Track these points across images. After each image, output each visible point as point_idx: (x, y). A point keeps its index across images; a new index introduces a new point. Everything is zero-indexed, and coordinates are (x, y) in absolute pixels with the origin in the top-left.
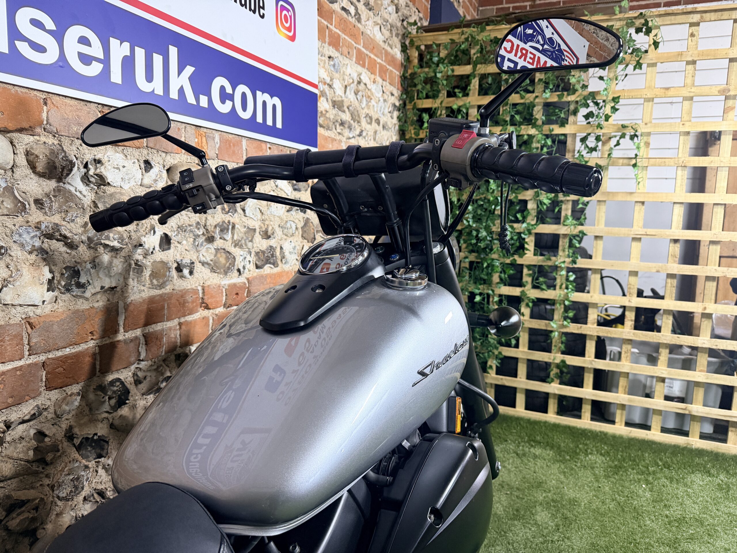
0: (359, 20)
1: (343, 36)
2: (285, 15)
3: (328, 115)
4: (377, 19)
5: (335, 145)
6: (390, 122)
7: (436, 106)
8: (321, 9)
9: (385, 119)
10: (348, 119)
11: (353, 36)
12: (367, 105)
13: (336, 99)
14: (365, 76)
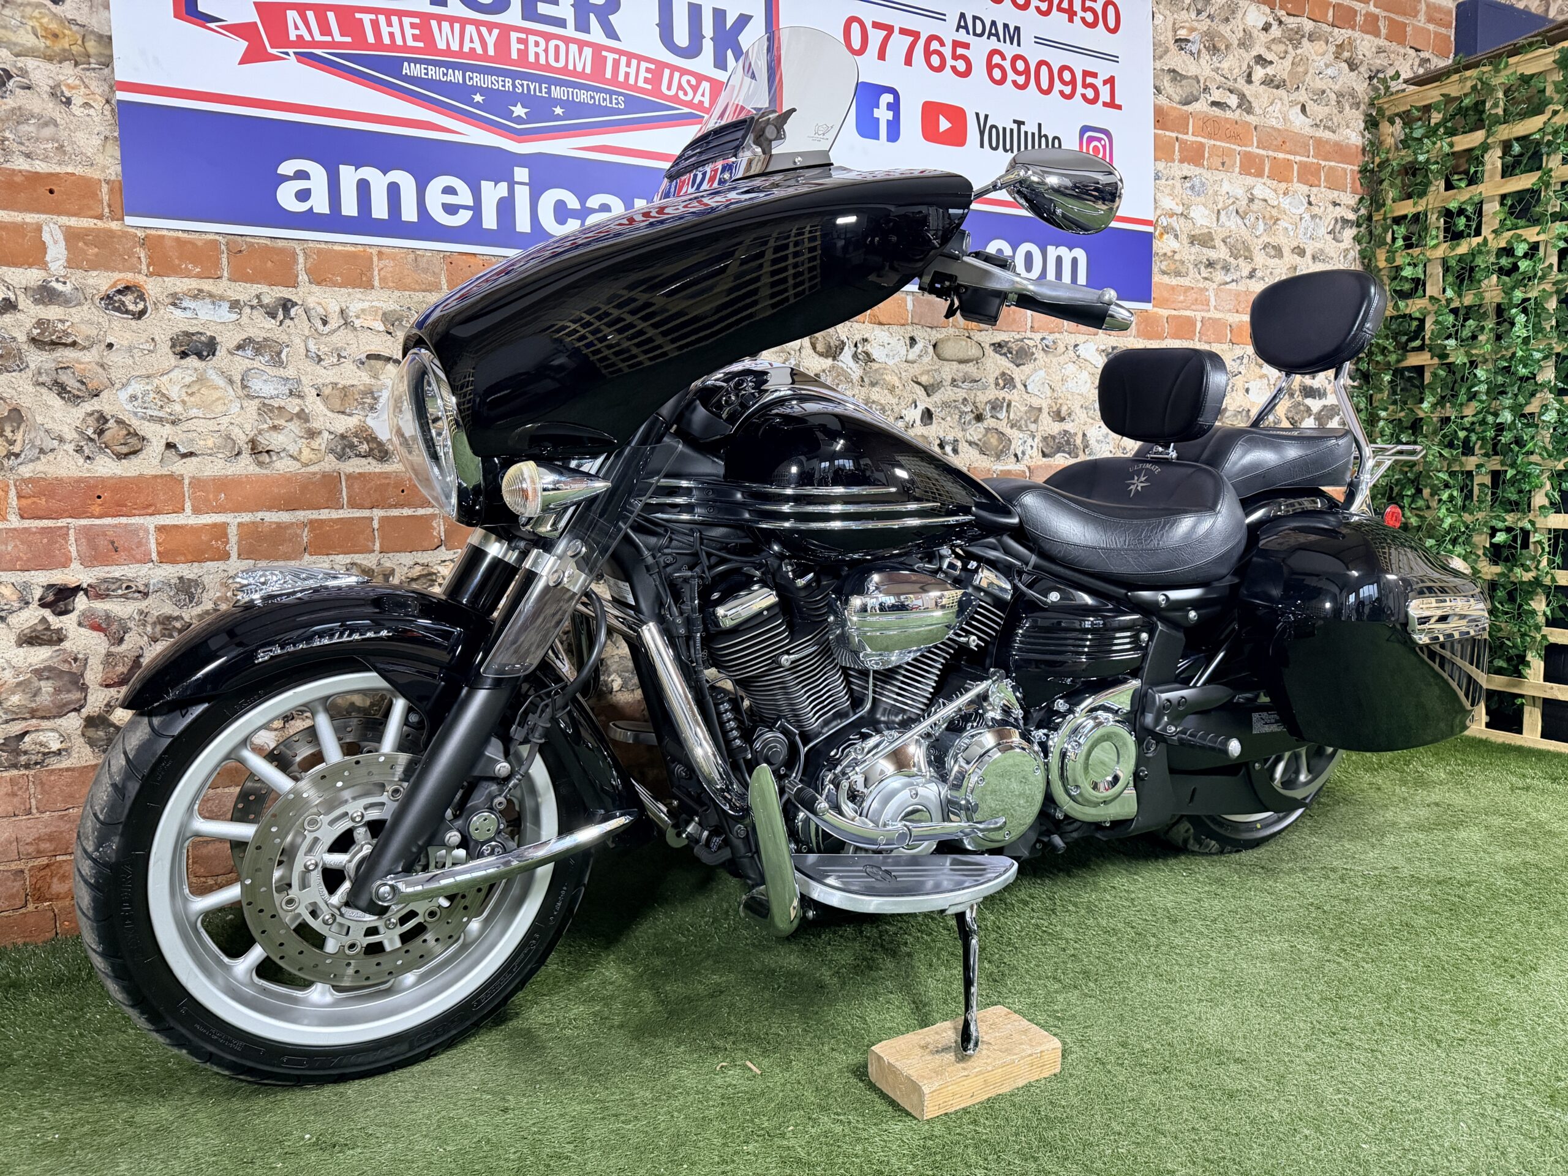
0: (1249, 110)
1: (1209, 142)
3: (1177, 257)
4: (1294, 96)
5: (1192, 295)
6: (1331, 248)
7: (1420, 209)
8: (1161, 118)
9: (1319, 245)
10: (1222, 256)
11: (1235, 138)
12: (1268, 229)
13: (1197, 232)
14: (1263, 188)
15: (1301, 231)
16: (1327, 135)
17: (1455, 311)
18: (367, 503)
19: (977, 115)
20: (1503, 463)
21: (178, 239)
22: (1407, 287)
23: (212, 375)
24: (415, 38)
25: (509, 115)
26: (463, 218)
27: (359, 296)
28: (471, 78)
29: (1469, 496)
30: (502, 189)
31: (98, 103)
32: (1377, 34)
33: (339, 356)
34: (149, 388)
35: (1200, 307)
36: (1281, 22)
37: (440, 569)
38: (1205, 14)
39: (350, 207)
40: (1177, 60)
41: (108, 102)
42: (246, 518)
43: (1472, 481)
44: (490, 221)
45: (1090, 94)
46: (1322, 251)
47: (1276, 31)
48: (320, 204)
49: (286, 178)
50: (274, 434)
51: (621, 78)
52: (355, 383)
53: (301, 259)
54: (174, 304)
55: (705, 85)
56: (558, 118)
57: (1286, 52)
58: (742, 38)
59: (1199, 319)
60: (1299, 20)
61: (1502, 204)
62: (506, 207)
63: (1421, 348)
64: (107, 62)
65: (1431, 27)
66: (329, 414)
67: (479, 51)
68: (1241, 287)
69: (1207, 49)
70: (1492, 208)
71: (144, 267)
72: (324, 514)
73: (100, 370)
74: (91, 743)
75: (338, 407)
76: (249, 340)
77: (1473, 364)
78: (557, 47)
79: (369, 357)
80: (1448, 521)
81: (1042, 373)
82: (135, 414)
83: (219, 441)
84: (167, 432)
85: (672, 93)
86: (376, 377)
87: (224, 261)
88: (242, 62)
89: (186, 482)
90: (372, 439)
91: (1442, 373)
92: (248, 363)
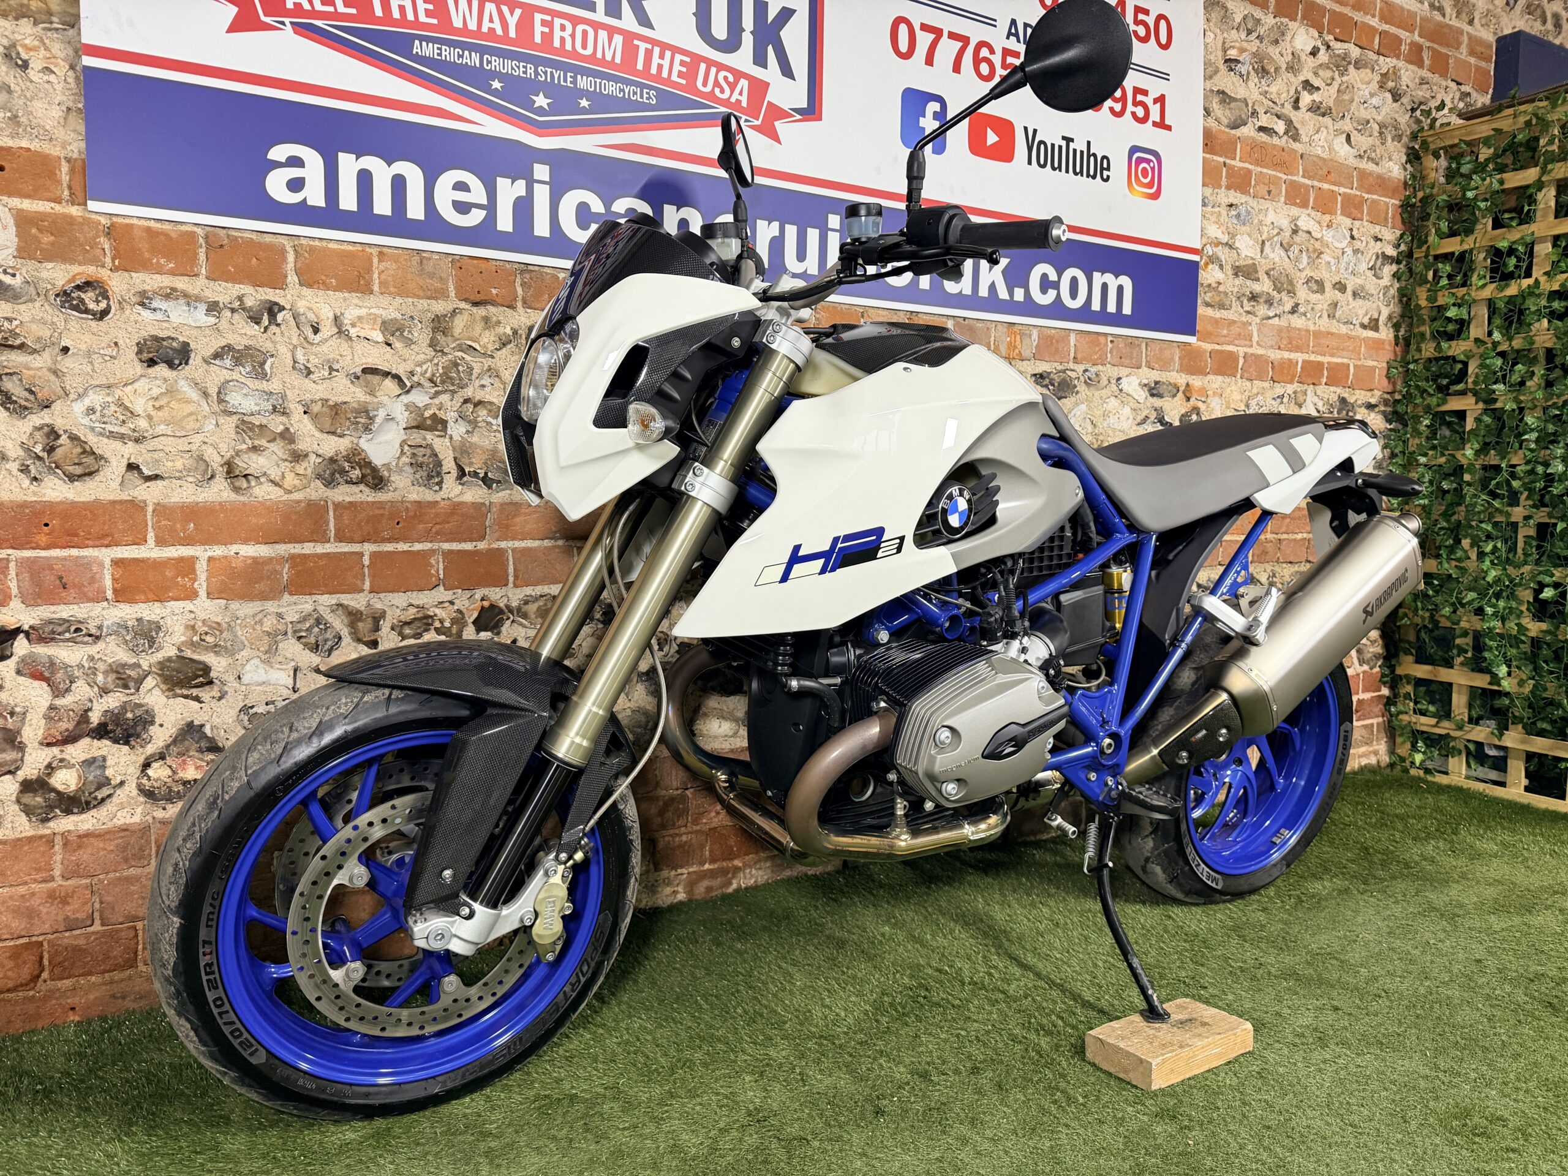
0: (1296, 138)
1: (1255, 169)
2: (1144, 169)
3: (1221, 288)
4: (1340, 125)
5: (1235, 330)
6: (1372, 285)
7: (1466, 247)
8: (1210, 142)
9: (1359, 281)
10: (1265, 289)
11: (1281, 165)
12: (1312, 263)
13: (1242, 263)
14: (1307, 220)
15: (1343, 265)
16: (1370, 167)
17: (1502, 354)
18: (356, 537)
19: (1026, 129)
20: (1550, 516)
21: (148, 230)
22: (1451, 327)
23: (184, 387)
24: (428, 13)
25: (529, 105)
26: (476, 217)
27: (356, 301)
28: (489, 62)
29: (1513, 549)
30: (520, 188)
31: (61, 68)
32: (1420, 64)
33: (331, 369)
34: (110, 399)
35: (1242, 342)
36: (1328, 47)
37: (437, 611)
38: (1255, 35)
39: (348, 201)
40: (1227, 81)
41: (72, 67)
42: (218, 551)
43: (1516, 532)
44: (505, 223)
45: (1140, 112)
46: (1362, 287)
47: (1323, 56)
48: (315, 195)
49: (277, 165)
50: (254, 456)
51: (654, 71)
52: (347, 399)
53: (291, 257)
54: (143, 304)
55: (744, 83)
56: (584, 111)
57: (1333, 79)
58: (783, 34)
59: (1241, 354)
60: (1346, 45)
61: (1554, 246)
62: (523, 208)
63: (1463, 393)
64: (73, 21)
65: (1472, 60)
66: (317, 434)
67: (499, 32)
68: (1283, 322)
69: (1256, 71)
70: (1544, 249)
71: (108, 260)
72: (308, 548)
73: (53, 378)
74: (28, 811)
75: (327, 427)
76: (228, 348)
77: (1521, 410)
78: (585, 33)
79: (365, 371)
80: (1492, 575)
81: (1083, 407)
82: (92, 429)
83: (189, 463)
84: (130, 451)
85: (708, 89)
86: (372, 393)
87: (202, 256)
88: (229, 31)
89: (150, 509)
90: (366, 464)
91: (1487, 419)
92: (226, 374)
